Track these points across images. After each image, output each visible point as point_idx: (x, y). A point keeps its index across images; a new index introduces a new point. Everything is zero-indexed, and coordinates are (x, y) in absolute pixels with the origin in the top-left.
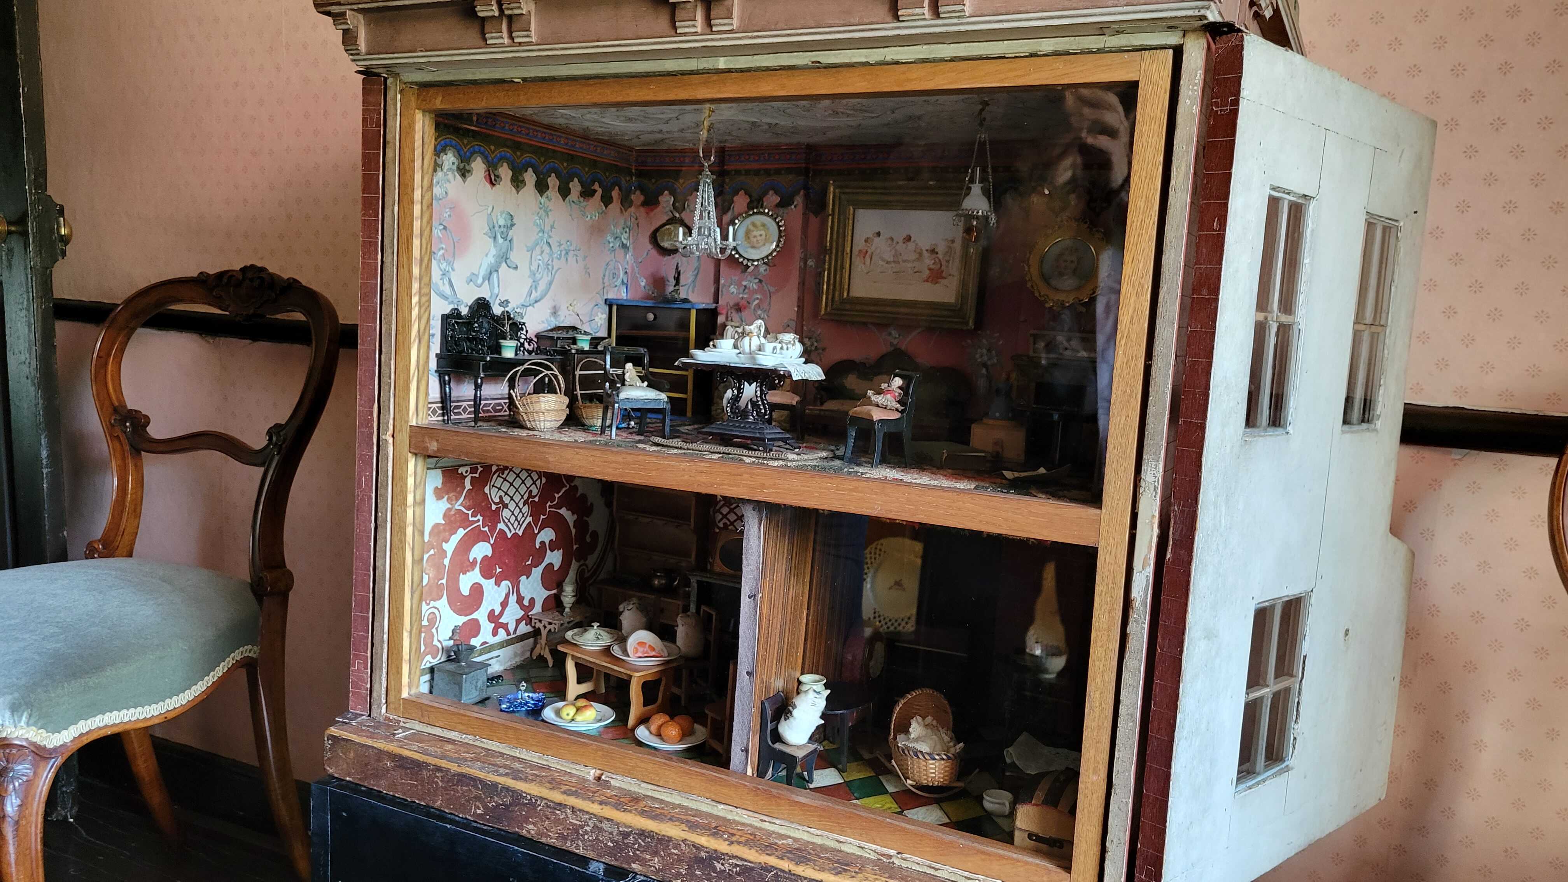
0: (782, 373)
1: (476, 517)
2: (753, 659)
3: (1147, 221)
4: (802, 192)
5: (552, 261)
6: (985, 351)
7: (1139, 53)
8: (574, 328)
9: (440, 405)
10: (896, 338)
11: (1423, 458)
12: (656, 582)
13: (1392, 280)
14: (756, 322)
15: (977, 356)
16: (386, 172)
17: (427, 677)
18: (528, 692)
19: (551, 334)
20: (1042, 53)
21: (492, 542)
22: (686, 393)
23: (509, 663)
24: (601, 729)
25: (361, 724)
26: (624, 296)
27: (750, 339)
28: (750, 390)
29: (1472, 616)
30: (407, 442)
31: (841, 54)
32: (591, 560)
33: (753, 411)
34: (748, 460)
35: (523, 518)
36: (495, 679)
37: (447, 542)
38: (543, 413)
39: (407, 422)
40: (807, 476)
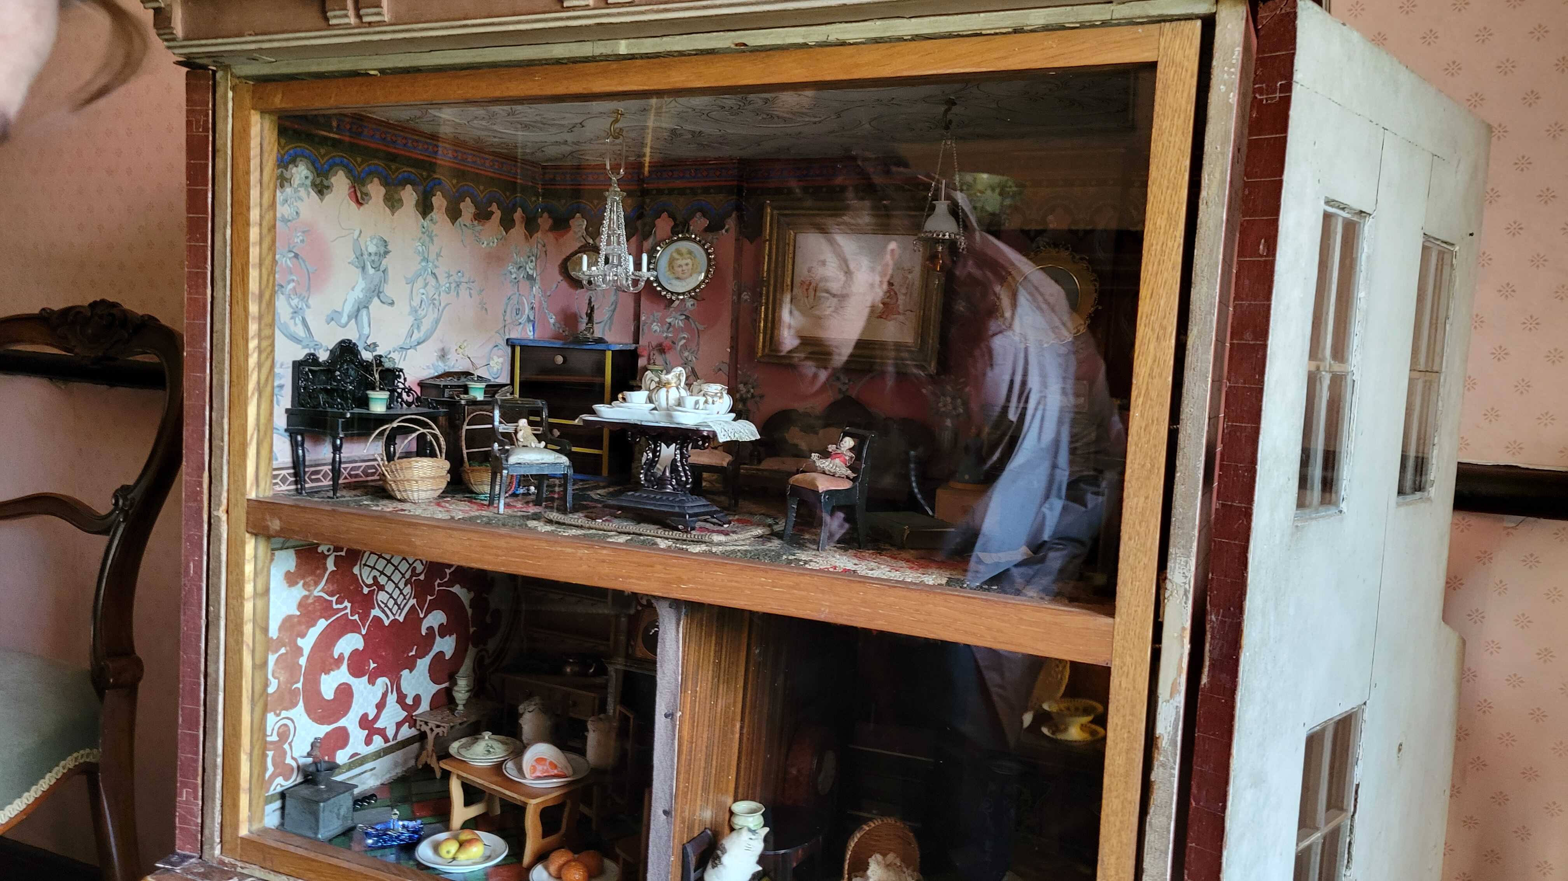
0: (705, 434)
1: (341, 603)
2: (671, 794)
3: (1170, 244)
4: (734, 215)
5: (439, 295)
6: (949, 399)
7: (1157, 26)
8: (467, 374)
9: (292, 471)
10: (845, 384)
11: (1469, 525)
12: (568, 670)
13: (1447, 318)
14: (675, 369)
15: (940, 405)
16: (216, 188)
17: (278, 804)
18: (402, 820)
19: (438, 382)
20: (1029, 28)
21: (364, 632)
22: (601, 449)
23: (388, 776)
24: (489, 870)
25: (187, 871)
26: (530, 335)
27: (668, 391)
28: (668, 452)
29: (1532, 714)
30: (244, 520)
31: (772, 33)
32: (492, 645)
33: (672, 478)
34: (663, 544)
35: (405, 601)
36: (363, 801)
37: (303, 636)
38: (417, 481)
39: (243, 494)
40: (735, 567)
